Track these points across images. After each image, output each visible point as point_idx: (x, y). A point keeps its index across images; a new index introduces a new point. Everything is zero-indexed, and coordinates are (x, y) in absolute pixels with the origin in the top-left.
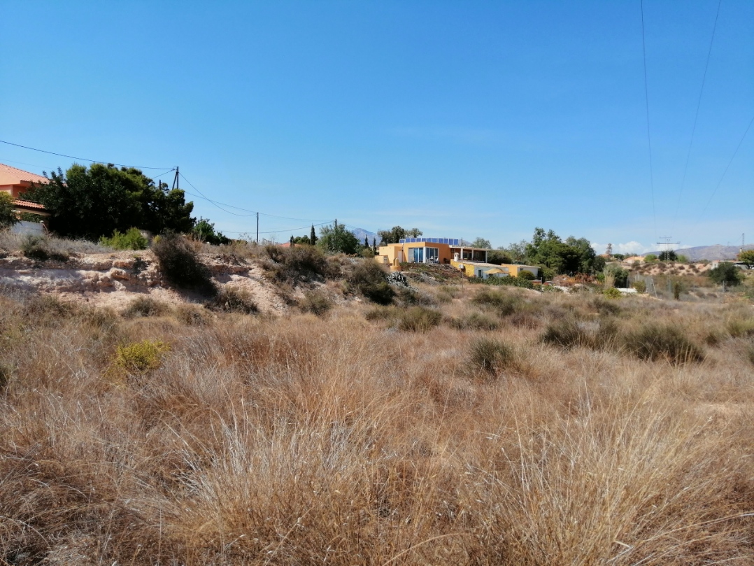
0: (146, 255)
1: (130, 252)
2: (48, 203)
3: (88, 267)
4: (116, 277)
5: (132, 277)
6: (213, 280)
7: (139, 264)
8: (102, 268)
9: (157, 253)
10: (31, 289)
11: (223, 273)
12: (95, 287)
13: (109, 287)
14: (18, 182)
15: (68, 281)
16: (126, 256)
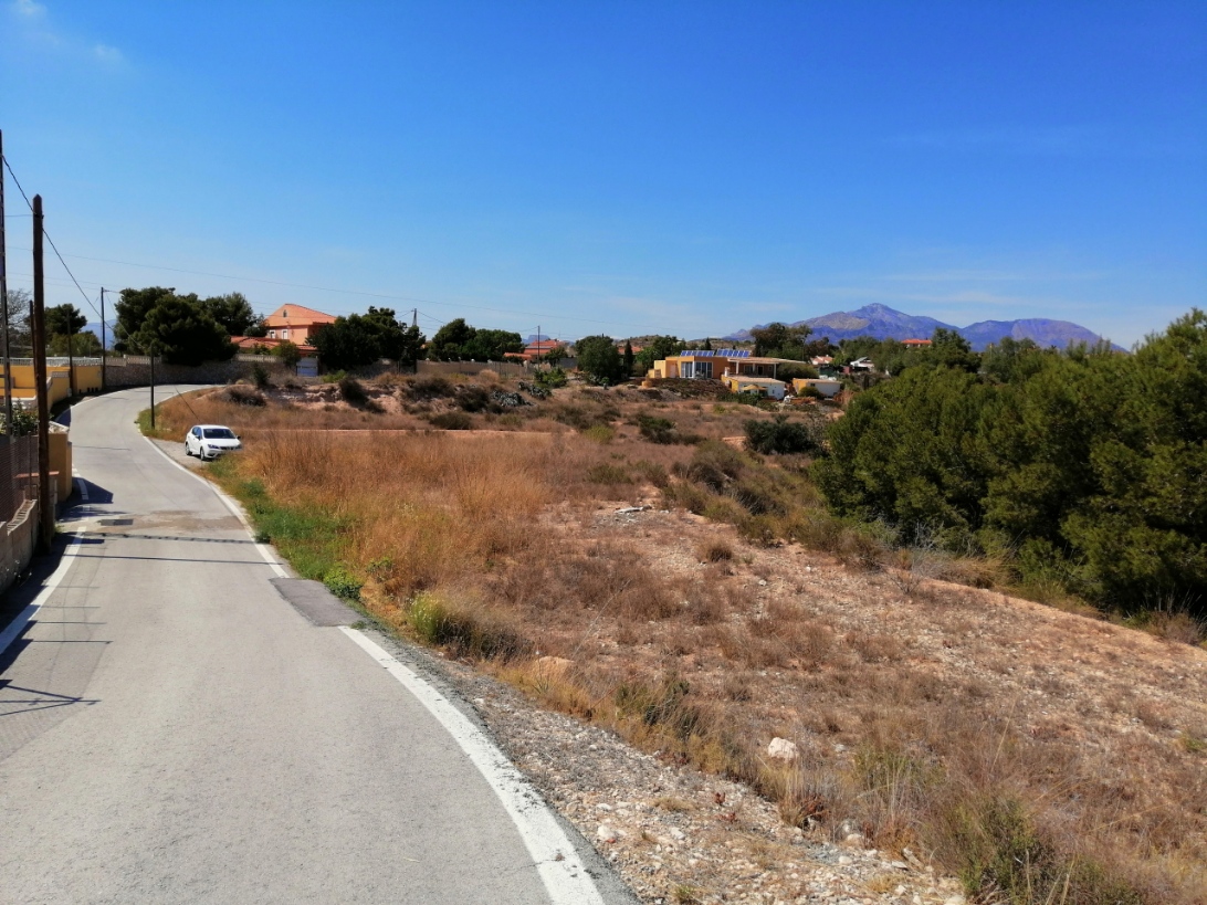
0: (336, 385)
1: (329, 384)
2: (319, 347)
3: (310, 392)
4: (322, 395)
5: (329, 396)
6: (369, 397)
7: (333, 390)
8: (316, 392)
9: (340, 385)
10: (286, 400)
11: (376, 394)
12: (311, 400)
13: (317, 400)
14: (311, 323)
15: (300, 397)
16: (327, 387)
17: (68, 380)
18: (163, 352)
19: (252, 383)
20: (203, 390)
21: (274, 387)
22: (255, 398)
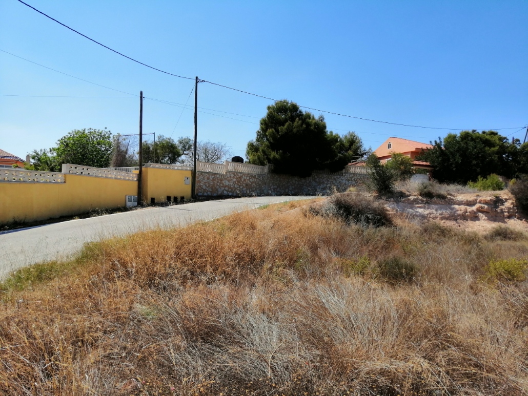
0: (504, 194)
1: (491, 192)
2: (432, 162)
3: (460, 203)
4: (480, 210)
5: (493, 210)
7: (498, 201)
8: (470, 204)
9: (513, 192)
10: (423, 217)
12: (464, 217)
13: (475, 217)
14: (414, 150)
15: (446, 212)
16: (488, 195)
17: (136, 184)
18: (269, 161)
19: (369, 190)
20: (298, 202)
21: (402, 195)
22: (374, 212)
